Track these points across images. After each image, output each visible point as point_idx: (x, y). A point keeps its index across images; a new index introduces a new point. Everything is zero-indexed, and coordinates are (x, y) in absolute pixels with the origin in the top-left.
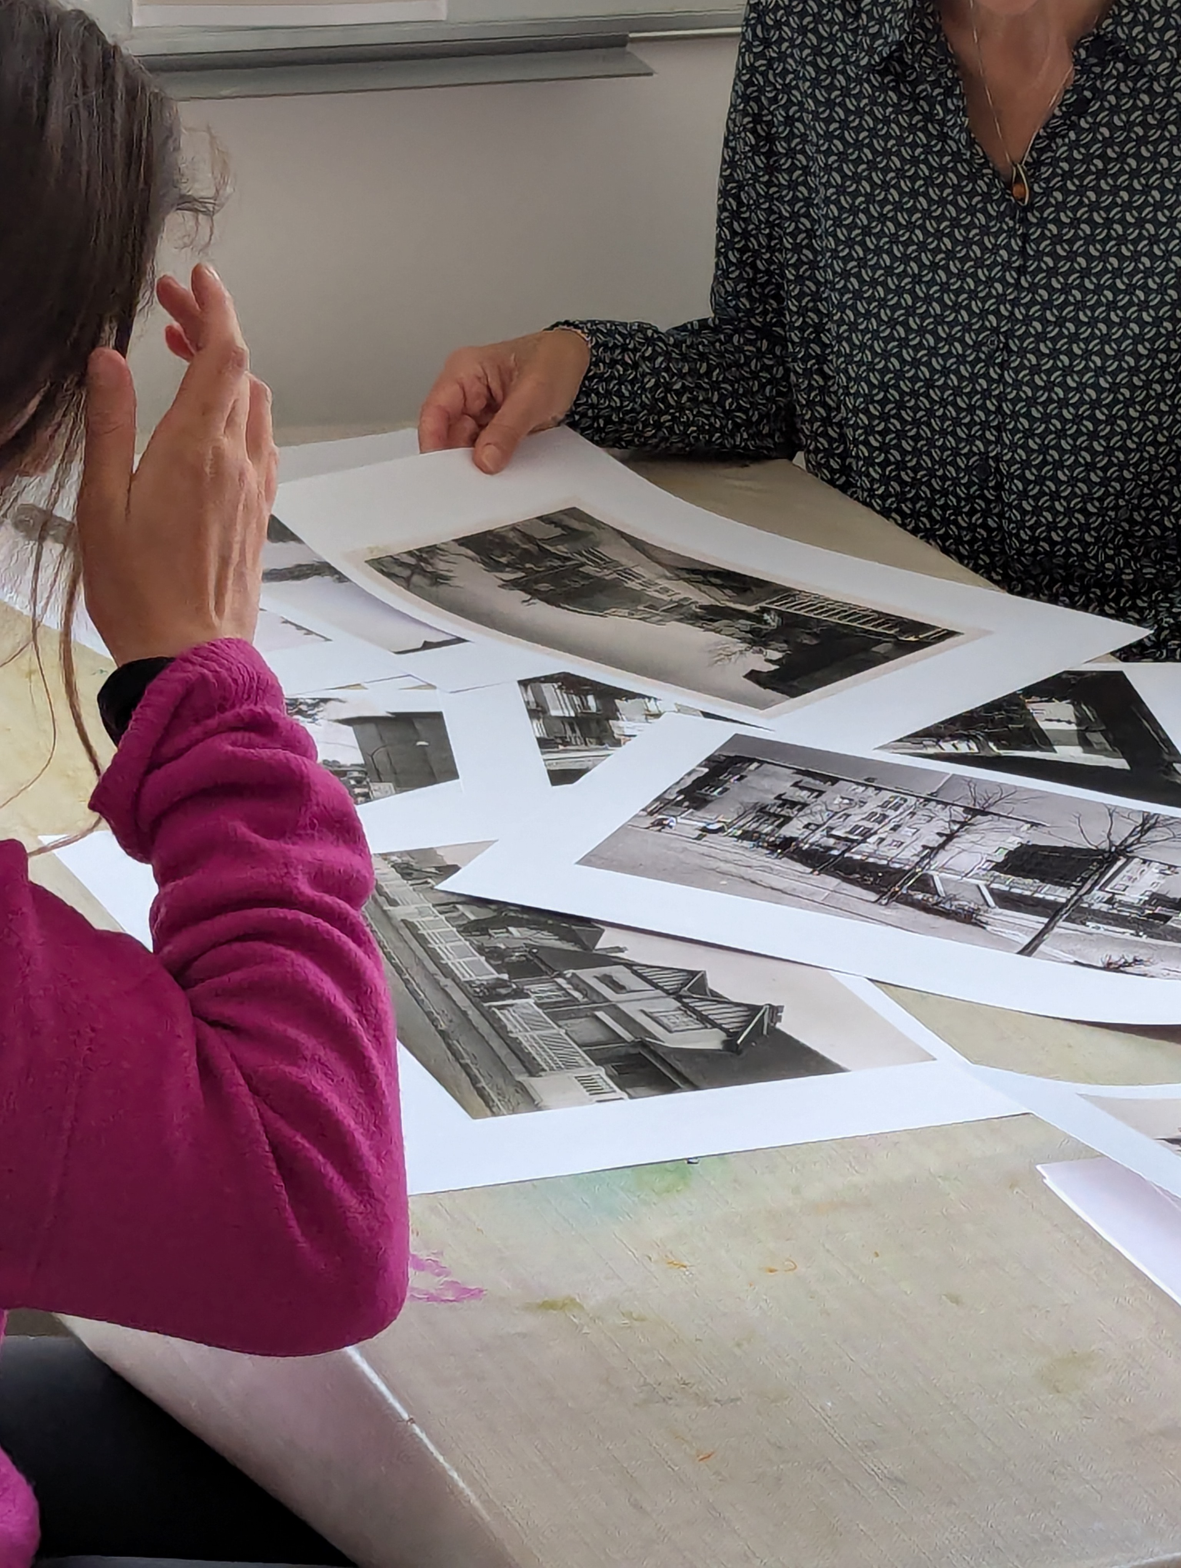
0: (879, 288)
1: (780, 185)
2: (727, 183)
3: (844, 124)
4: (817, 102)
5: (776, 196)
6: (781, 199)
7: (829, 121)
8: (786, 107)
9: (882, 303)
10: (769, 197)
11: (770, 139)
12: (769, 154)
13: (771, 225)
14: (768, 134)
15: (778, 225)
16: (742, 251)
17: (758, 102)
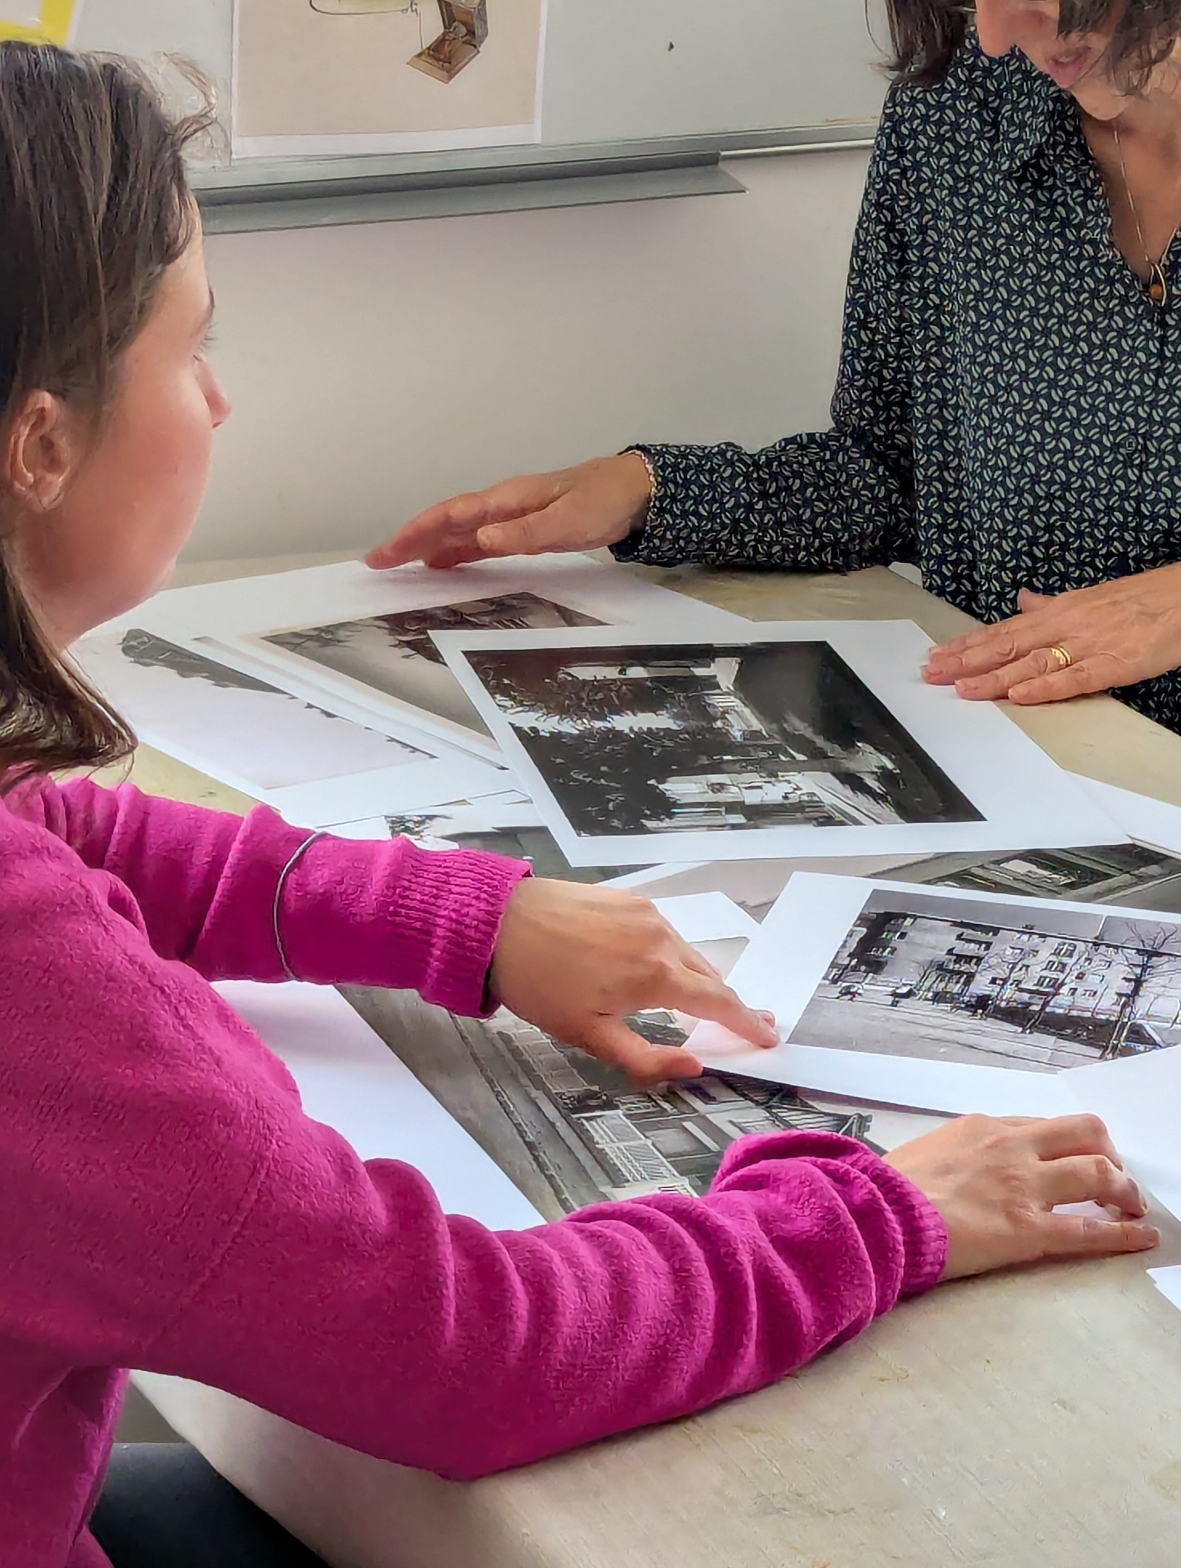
16: (867, 360)
17: (891, 209)
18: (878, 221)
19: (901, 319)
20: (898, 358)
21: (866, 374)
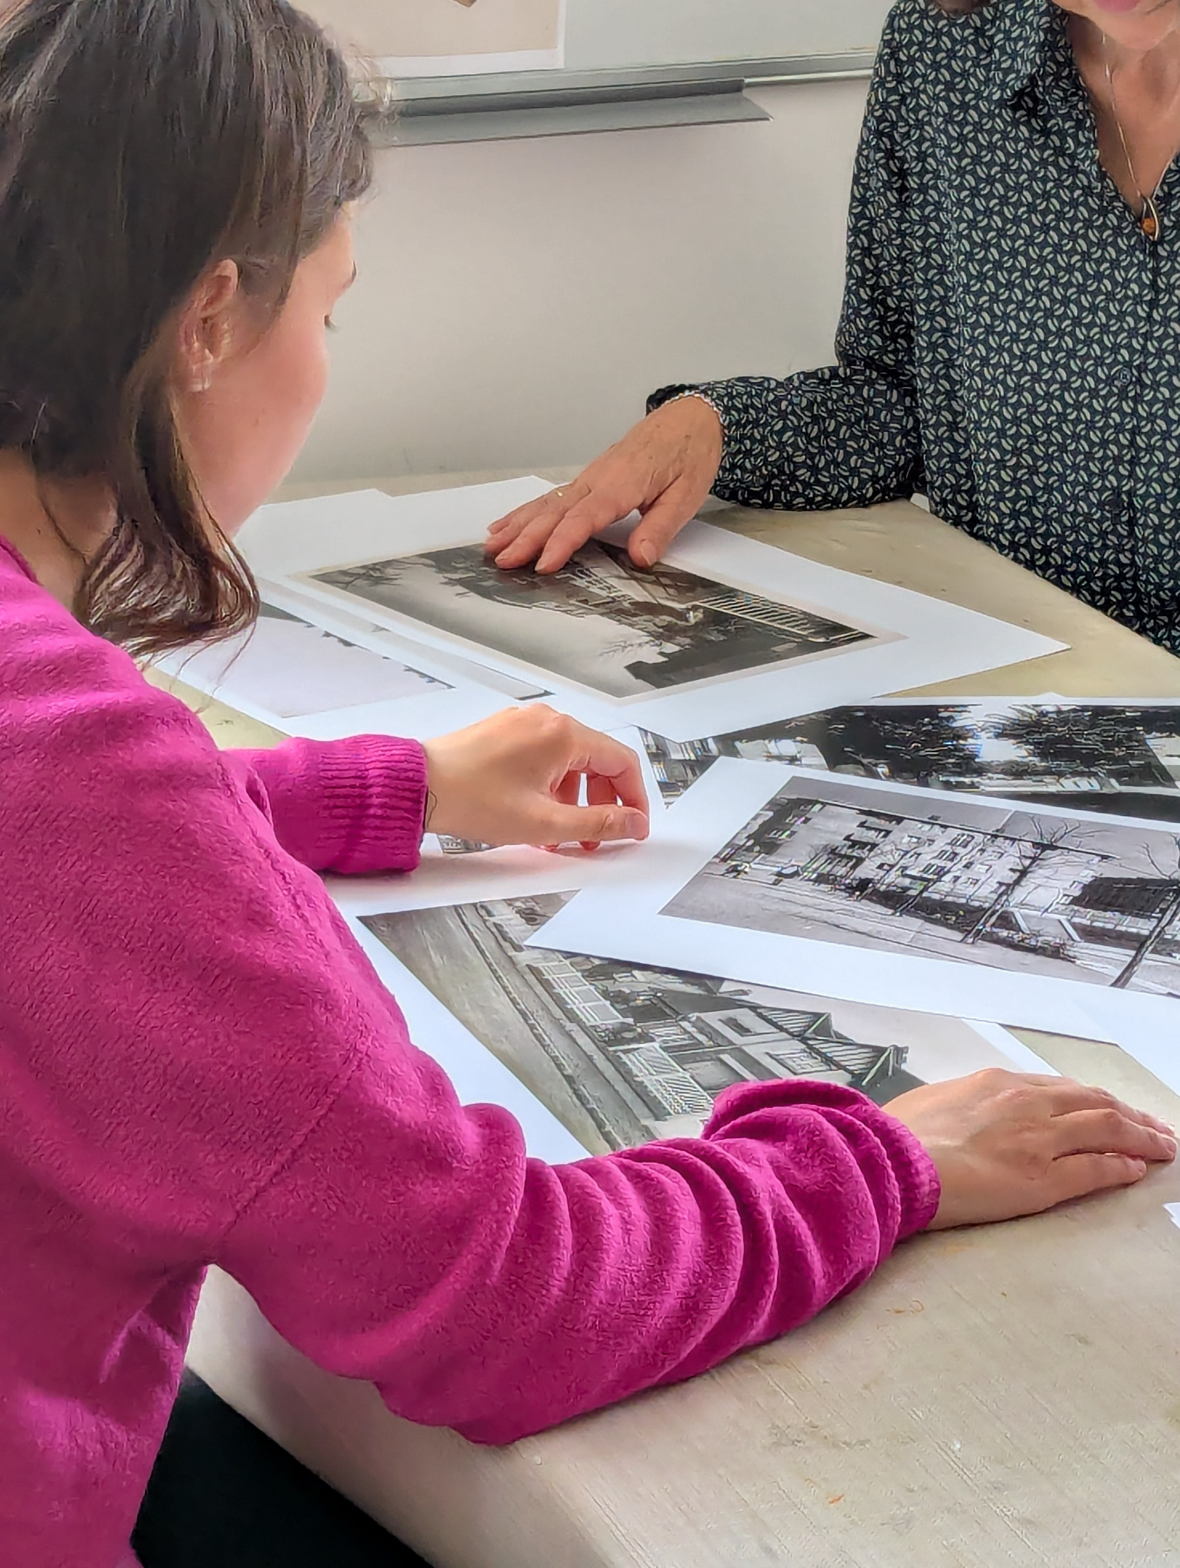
0: (1011, 323)
1: (912, 222)
2: (857, 221)
3: (976, 160)
4: (950, 138)
5: (908, 231)
6: (912, 235)
7: (960, 156)
8: (919, 142)
9: (1015, 338)
10: (902, 234)
11: (903, 174)
12: (902, 189)
13: (903, 261)
14: (901, 169)
15: (910, 261)
16: (873, 288)
17: (891, 137)
18: (878, 149)
19: (902, 247)
20: (903, 286)
21: (872, 302)
